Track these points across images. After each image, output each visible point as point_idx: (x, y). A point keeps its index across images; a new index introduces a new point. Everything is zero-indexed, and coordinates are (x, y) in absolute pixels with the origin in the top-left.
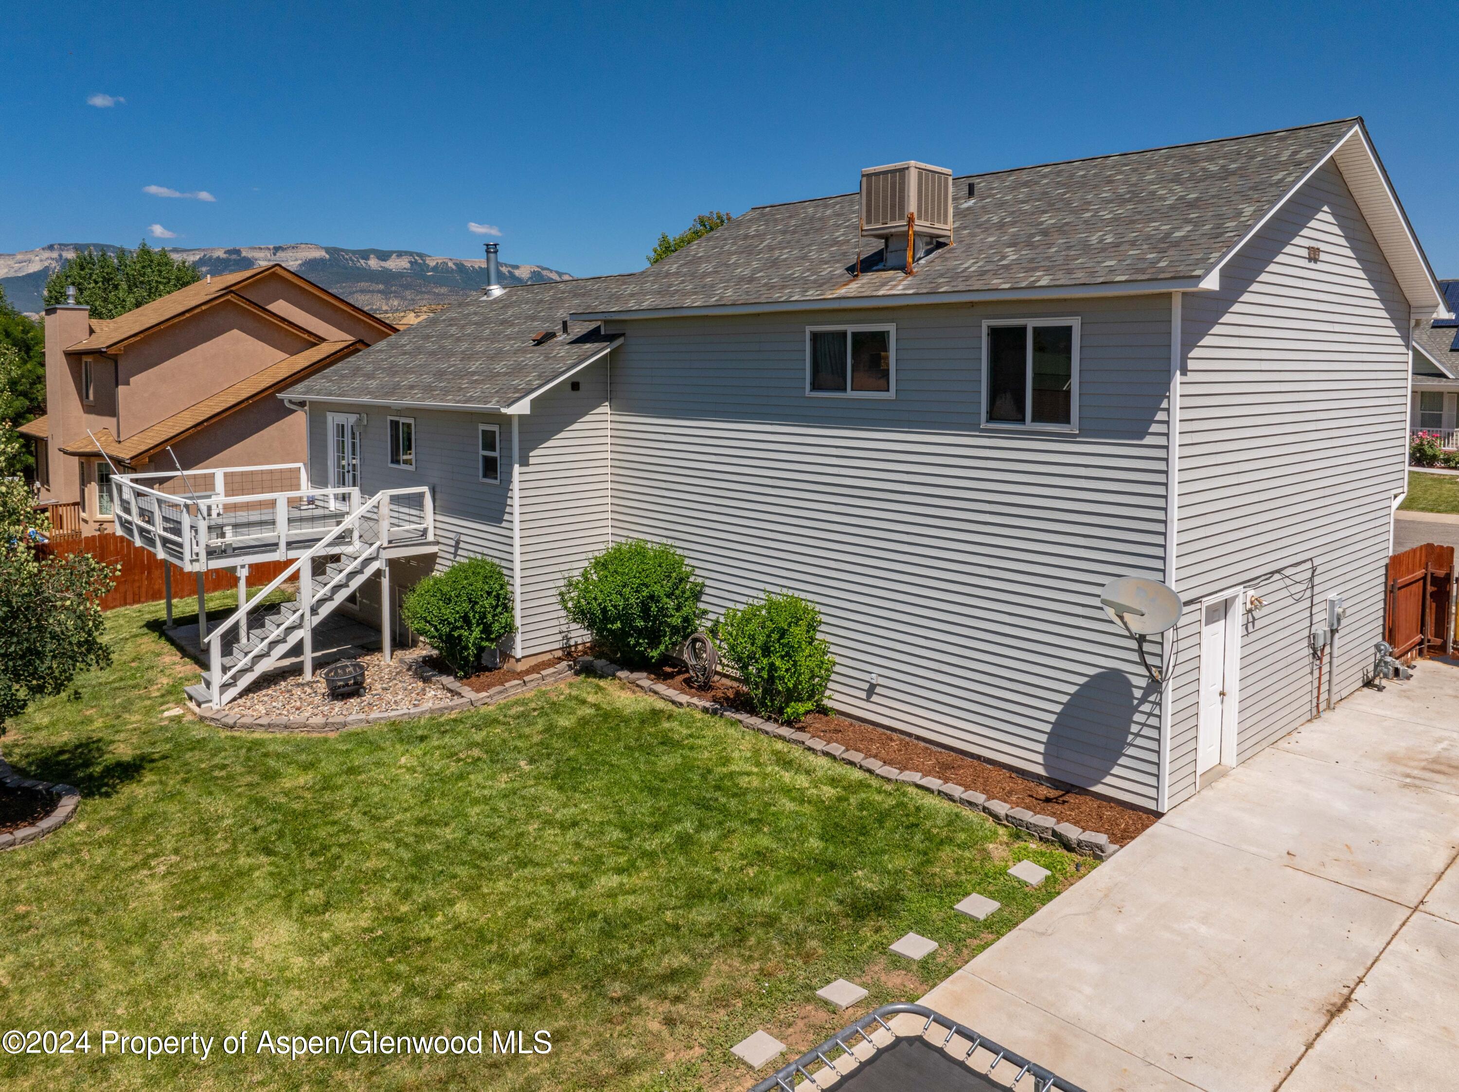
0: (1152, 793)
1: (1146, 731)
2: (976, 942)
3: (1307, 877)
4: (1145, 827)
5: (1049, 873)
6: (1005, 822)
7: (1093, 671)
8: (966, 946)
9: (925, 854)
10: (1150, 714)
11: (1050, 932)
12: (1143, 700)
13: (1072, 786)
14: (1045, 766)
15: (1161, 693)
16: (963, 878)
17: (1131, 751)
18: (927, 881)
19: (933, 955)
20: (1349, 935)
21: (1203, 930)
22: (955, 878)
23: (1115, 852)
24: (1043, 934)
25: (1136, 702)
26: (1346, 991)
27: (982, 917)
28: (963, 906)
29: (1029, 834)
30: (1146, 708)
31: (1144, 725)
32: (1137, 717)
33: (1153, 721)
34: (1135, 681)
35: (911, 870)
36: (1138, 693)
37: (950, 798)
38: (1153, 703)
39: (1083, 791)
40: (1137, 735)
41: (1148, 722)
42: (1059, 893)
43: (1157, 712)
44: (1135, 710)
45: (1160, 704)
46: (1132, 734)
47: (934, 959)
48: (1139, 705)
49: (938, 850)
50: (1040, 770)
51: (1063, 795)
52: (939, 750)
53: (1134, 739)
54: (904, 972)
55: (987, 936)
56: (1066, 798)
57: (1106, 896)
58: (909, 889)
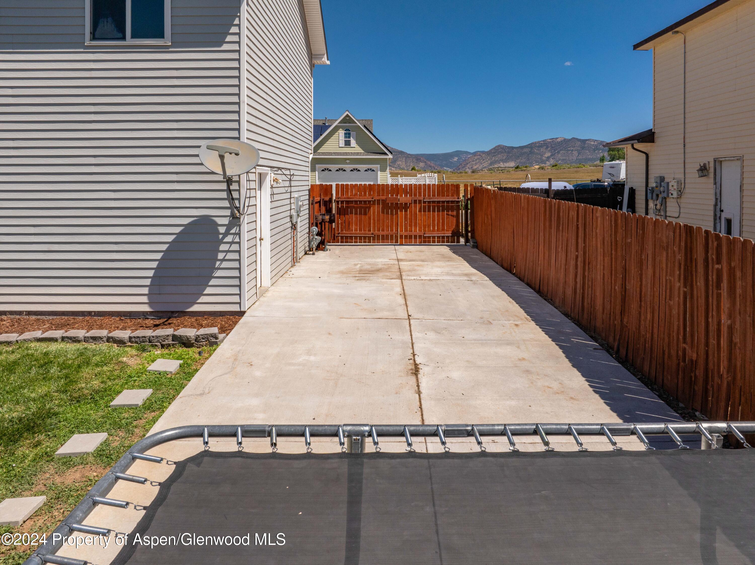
0: (236, 299)
1: (230, 256)
2: (143, 422)
3: (349, 320)
4: (236, 323)
5: (181, 362)
6: (130, 344)
7: (186, 221)
8: (136, 427)
9: (67, 377)
10: (231, 243)
11: (207, 391)
12: (226, 234)
13: (173, 312)
14: (150, 304)
15: (240, 226)
16: (110, 383)
17: (219, 273)
18: (76, 395)
19: (106, 443)
20: (391, 337)
21: (312, 358)
22: (102, 385)
23: (224, 338)
24: (201, 395)
25: (221, 236)
26: (412, 361)
27: (140, 403)
28: (119, 400)
29: (152, 346)
30: (229, 239)
31: (227, 252)
32: (223, 247)
33: (235, 247)
34: (220, 221)
35: (57, 391)
36: (222, 230)
37: (75, 340)
38: (234, 234)
39: (183, 313)
40: (223, 260)
41: (231, 249)
42: (197, 370)
43: (237, 240)
44: (221, 242)
45: (239, 234)
46: (219, 260)
47: (109, 445)
48: (223, 238)
49: (78, 372)
50: (146, 308)
51: (167, 320)
52: (51, 318)
53: (220, 264)
54: (81, 467)
55: (150, 415)
56: (170, 321)
57: (235, 360)
58: (59, 406)
